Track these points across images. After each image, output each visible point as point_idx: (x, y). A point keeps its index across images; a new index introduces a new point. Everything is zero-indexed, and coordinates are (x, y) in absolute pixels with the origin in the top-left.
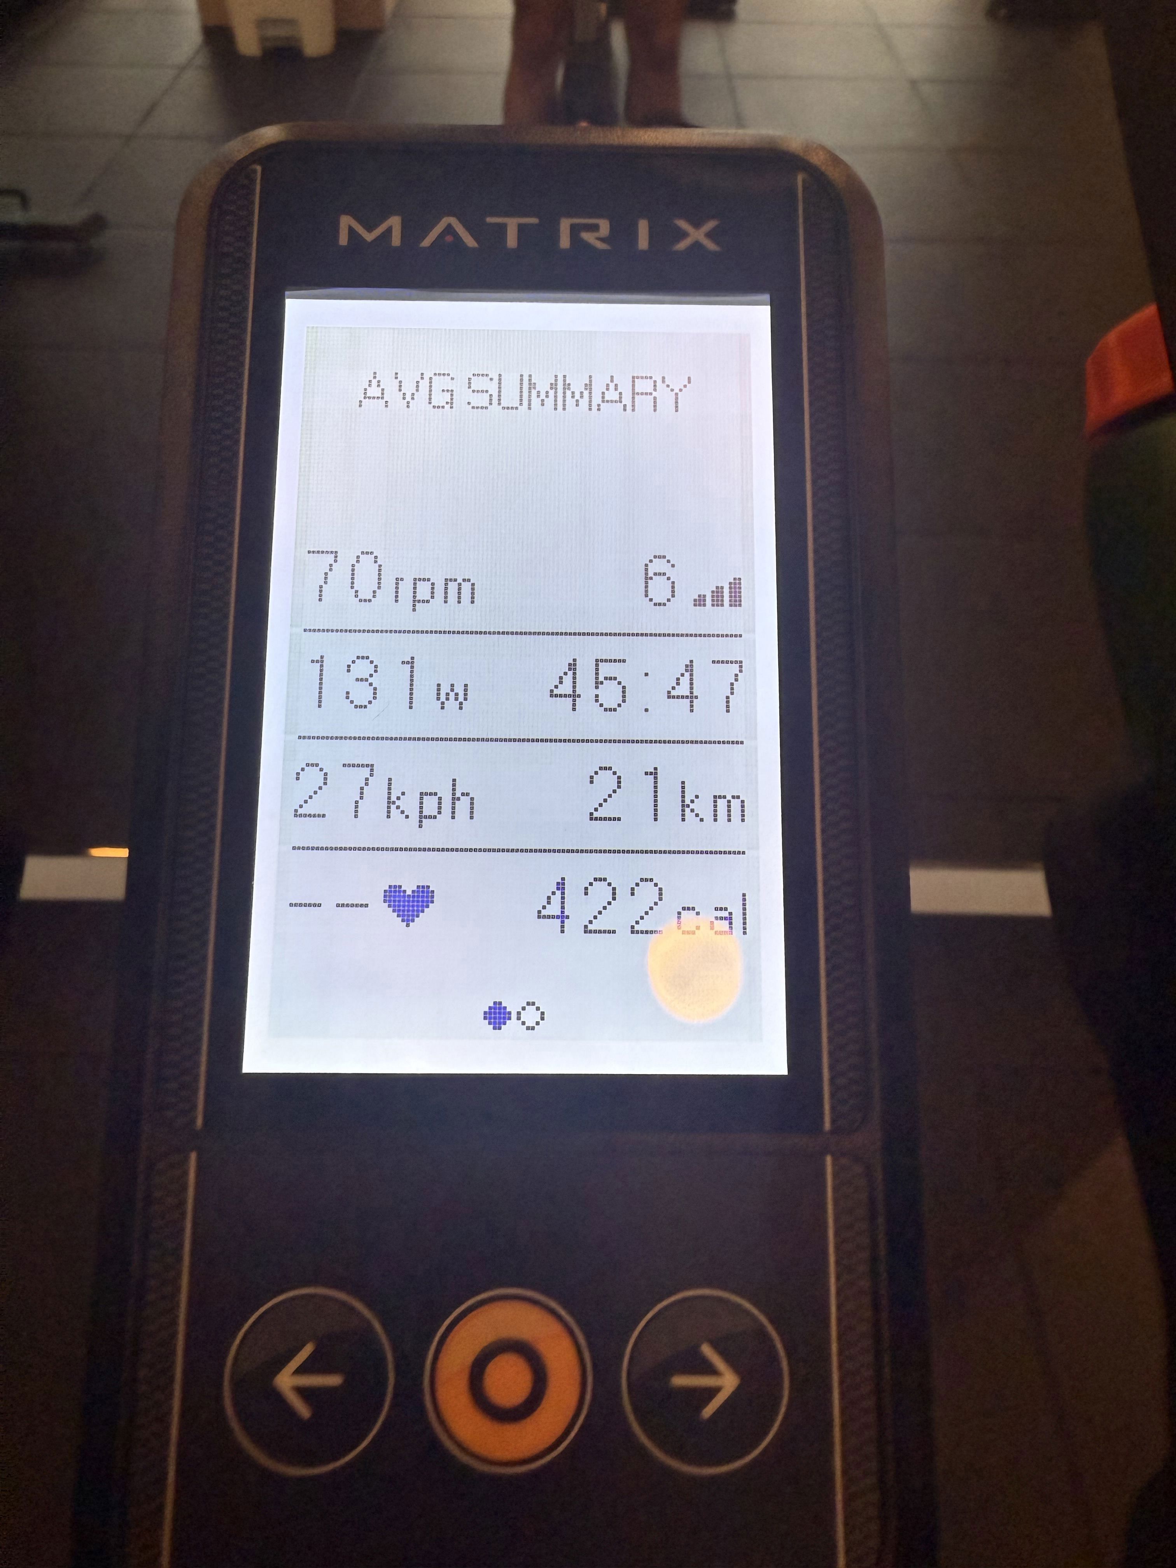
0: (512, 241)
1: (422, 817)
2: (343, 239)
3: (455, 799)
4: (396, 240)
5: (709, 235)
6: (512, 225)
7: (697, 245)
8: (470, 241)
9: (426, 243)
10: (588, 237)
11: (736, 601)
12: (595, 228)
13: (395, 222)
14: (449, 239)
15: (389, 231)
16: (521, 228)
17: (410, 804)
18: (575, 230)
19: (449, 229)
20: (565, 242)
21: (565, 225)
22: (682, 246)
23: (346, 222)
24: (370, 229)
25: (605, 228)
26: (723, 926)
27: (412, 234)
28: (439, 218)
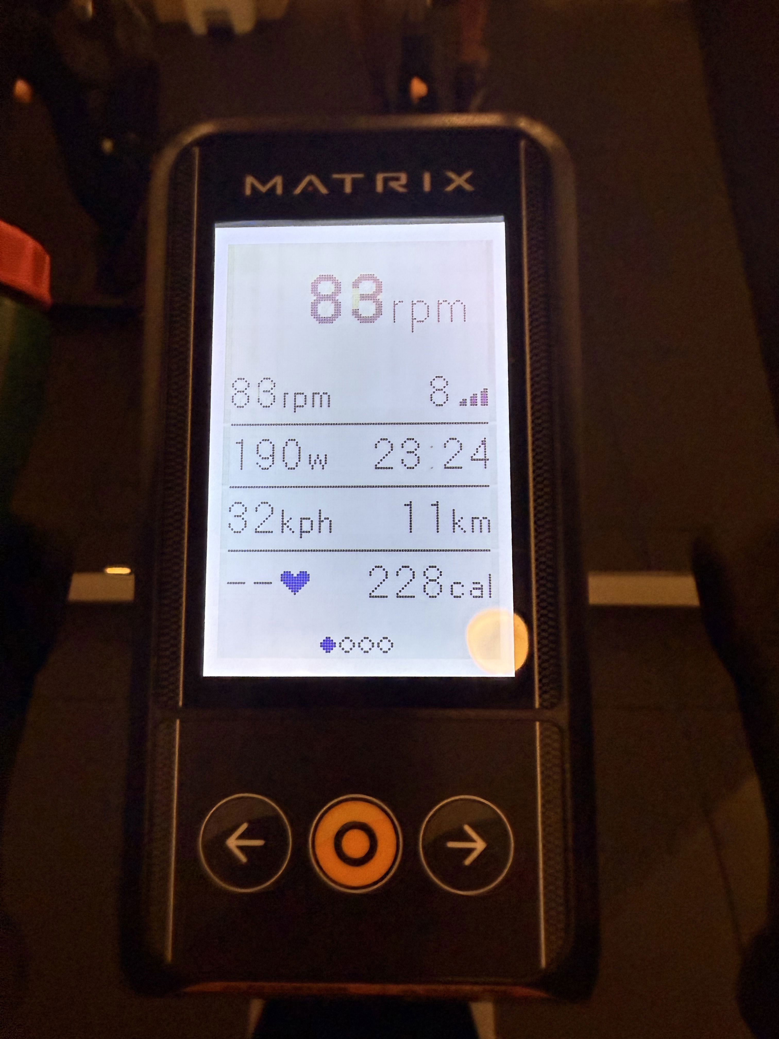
0: (348, 189)
1: (302, 532)
2: (248, 192)
3: (321, 521)
4: (279, 191)
5: (466, 180)
6: (348, 179)
7: (459, 187)
8: (323, 190)
9: (298, 191)
10: (394, 185)
11: (485, 403)
12: (397, 179)
13: (278, 181)
14: (310, 189)
15: (275, 185)
16: (354, 180)
17: (294, 524)
18: (386, 180)
19: (310, 183)
20: (379, 187)
21: (380, 178)
22: (450, 188)
23: (250, 180)
24: (264, 185)
25: (404, 178)
26: (477, 593)
27: (289, 185)
28: (305, 176)
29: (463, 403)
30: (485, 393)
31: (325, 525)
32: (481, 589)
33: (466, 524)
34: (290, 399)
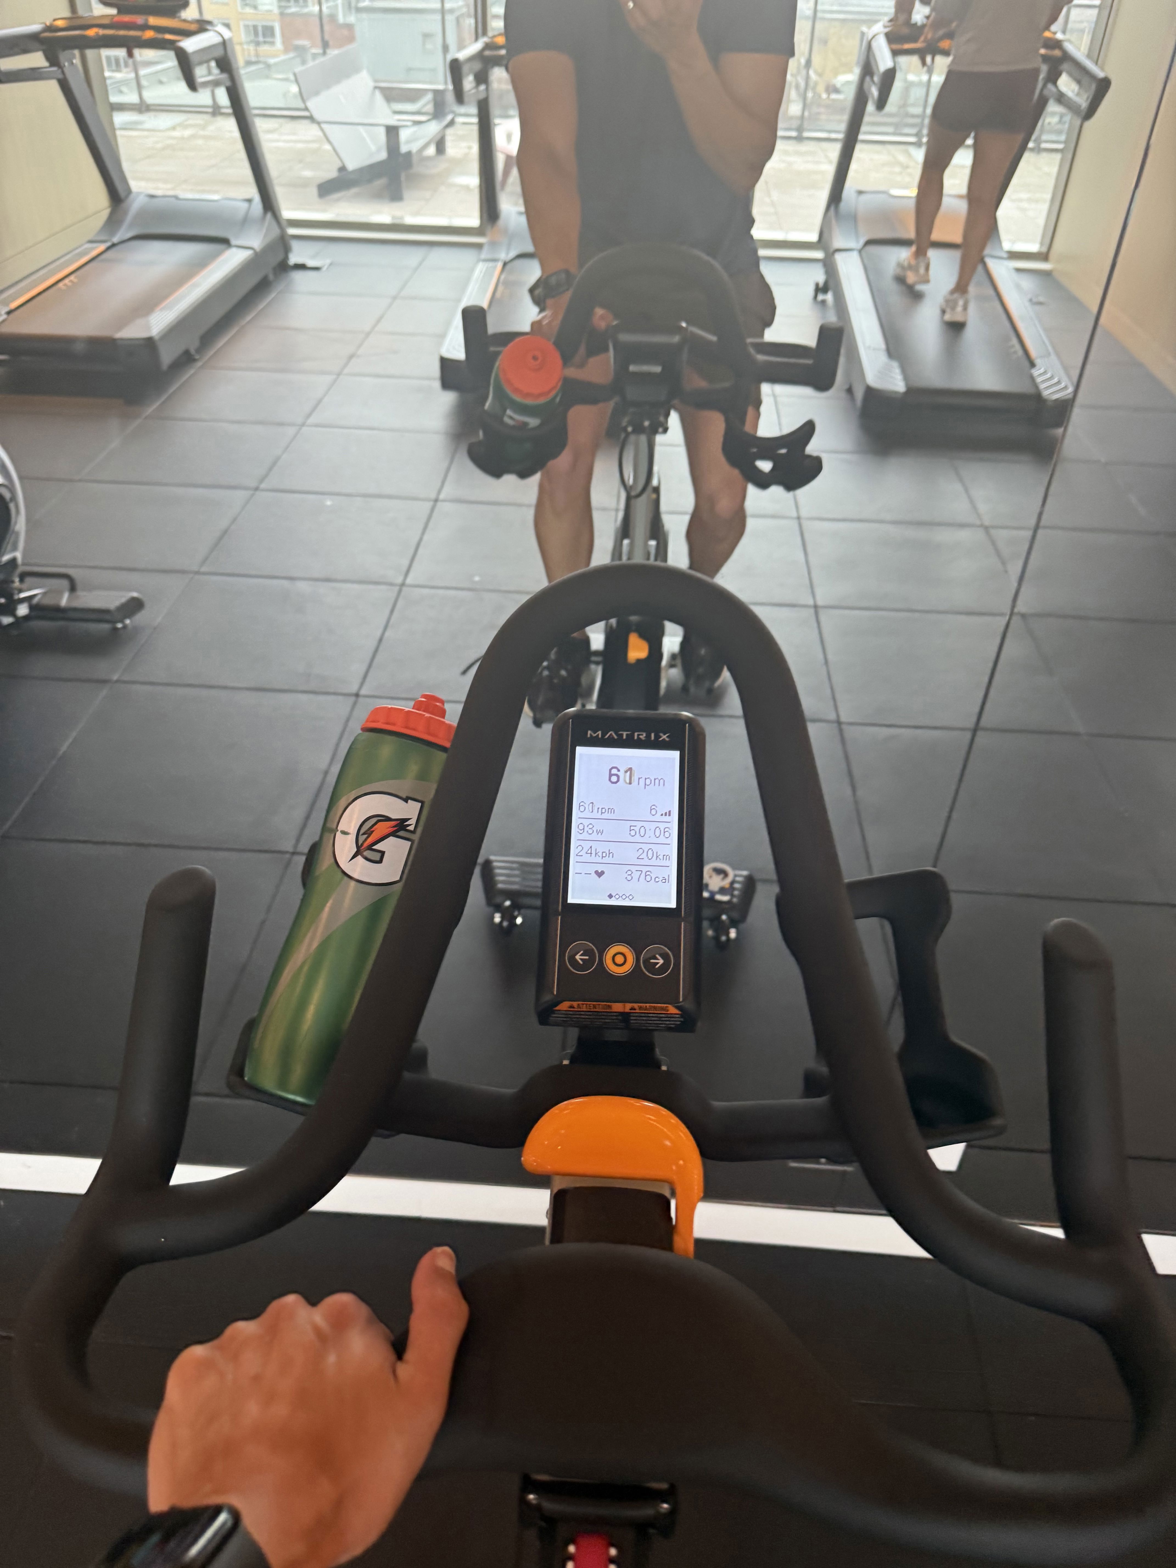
0: (624, 737)
1: (603, 857)
2: (589, 736)
3: (609, 854)
4: (600, 736)
5: (667, 737)
6: (625, 734)
7: (664, 739)
8: (616, 737)
9: (607, 737)
10: (641, 737)
11: (670, 815)
12: (642, 735)
13: (600, 732)
14: (611, 737)
15: (598, 735)
16: (627, 735)
17: (600, 854)
18: (638, 735)
19: (611, 734)
20: (636, 738)
21: (636, 734)
22: (661, 739)
23: (589, 732)
24: (595, 733)
25: (644, 735)
26: (664, 881)
27: (603, 735)
28: (610, 732)
29: (662, 815)
30: (670, 812)
31: (611, 855)
32: (665, 879)
33: (661, 857)
34: (600, 810)
